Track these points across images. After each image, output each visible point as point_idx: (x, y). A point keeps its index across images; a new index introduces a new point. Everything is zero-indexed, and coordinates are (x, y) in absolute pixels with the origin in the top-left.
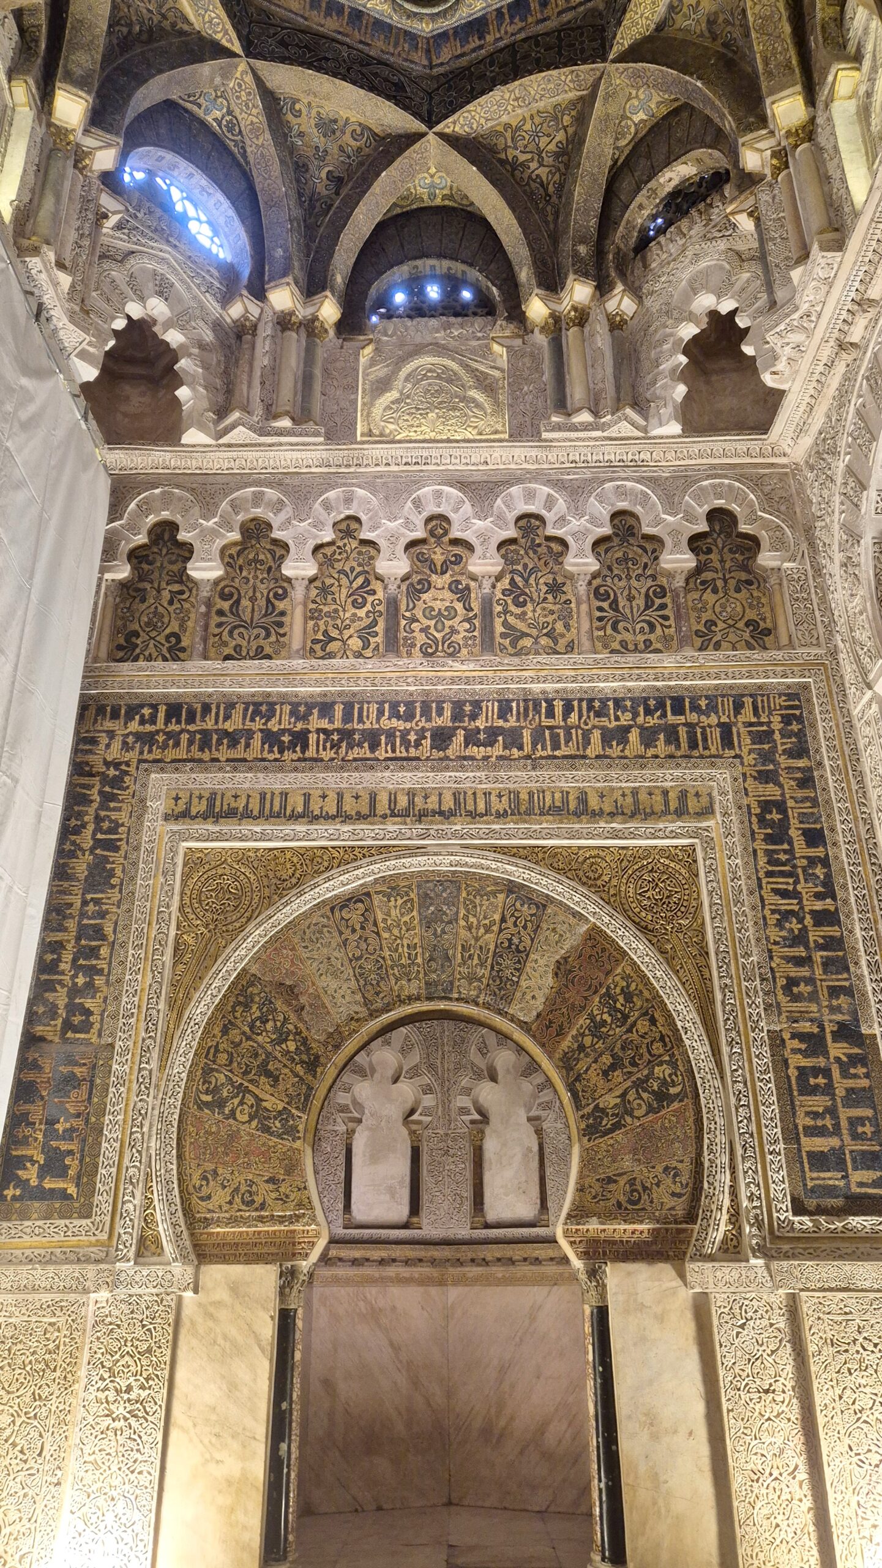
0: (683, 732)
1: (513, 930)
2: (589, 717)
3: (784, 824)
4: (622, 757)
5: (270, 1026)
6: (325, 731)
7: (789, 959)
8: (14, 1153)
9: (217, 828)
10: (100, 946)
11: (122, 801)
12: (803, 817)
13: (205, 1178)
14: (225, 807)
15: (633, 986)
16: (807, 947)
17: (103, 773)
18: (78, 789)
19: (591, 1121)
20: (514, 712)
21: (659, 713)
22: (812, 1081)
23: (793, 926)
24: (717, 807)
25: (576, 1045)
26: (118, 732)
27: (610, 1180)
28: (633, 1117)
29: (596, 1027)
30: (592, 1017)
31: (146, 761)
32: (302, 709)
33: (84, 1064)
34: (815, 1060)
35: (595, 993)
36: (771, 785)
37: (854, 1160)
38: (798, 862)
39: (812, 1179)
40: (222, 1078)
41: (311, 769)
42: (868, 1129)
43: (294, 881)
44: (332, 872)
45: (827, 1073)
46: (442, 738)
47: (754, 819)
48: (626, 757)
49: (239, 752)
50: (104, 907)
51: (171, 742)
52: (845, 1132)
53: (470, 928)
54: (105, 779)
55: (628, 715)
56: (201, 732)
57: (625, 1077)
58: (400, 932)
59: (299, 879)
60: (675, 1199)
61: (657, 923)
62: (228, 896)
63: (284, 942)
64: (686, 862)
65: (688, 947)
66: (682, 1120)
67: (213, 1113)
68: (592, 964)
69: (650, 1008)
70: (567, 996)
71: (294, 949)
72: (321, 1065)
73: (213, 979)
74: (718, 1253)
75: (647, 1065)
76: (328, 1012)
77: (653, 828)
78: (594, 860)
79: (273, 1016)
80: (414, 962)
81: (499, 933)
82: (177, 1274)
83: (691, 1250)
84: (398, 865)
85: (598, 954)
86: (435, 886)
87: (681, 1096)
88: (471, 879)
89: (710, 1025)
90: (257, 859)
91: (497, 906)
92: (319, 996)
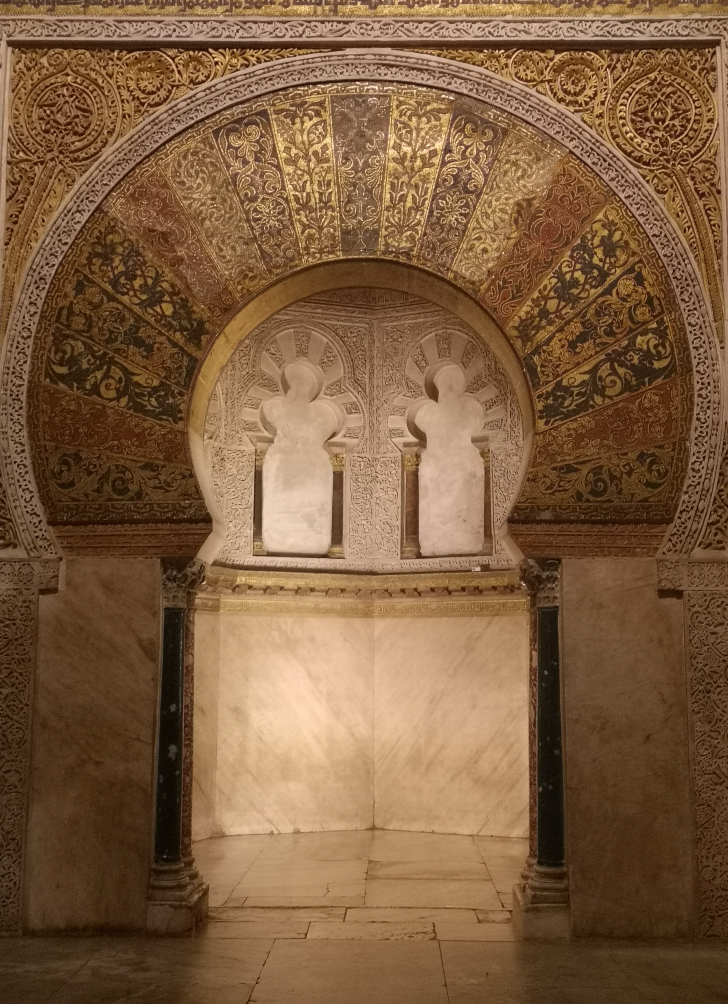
1: (460, 164)
5: (137, 283)
9: (54, 18)
13: (65, 462)
15: (617, 236)
19: (550, 401)
25: (537, 310)
27: (570, 469)
28: (604, 396)
29: (564, 290)
30: (560, 276)
35: (567, 243)
40: (80, 347)
43: (163, 93)
44: (215, 81)
53: (402, 160)
57: (598, 349)
58: (308, 165)
59: (170, 92)
60: (650, 489)
61: (656, 152)
62: (75, 112)
63: (152, 175)
64: (702, 69)
65: (695, 184)
66: (666, 399)
67: (71, 388)
68: (564, 207)
69: (637, 263)
70: (528, 249)
71: (165, 186)
72: (207, 332)
73: (60, 220)
74: (696, 549)
75: (628, 334)
76: (214, 267)
77: (660, 21)
78: (575, 67)
79: (143, 272)
80: (326, 205)
81: (442, 167)
82: (37, 567)
83: (665, 546)
84: (306, 72)
85: (573, 194)
86: (357, 102)
87: (668, 371)
88: (406, 93)
89: (713, 284)
90: (111, 63)
91: (440, 131)
92: (202, 247)
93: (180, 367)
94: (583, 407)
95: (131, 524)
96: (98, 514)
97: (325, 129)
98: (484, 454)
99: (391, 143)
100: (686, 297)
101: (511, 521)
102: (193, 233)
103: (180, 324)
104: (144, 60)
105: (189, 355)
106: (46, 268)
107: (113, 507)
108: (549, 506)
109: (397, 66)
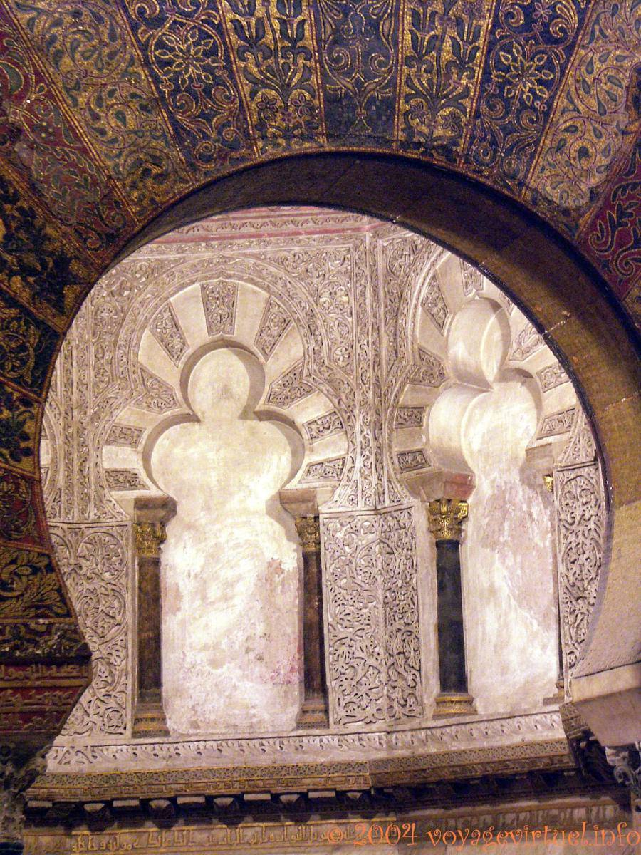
72: (76, 280)
76: (84, 151)
80: (294, 45)
92: (57, 108)
93: (23, 348)
98: (305, 528)
102: (40, 78)
103: (20, 260)
105: (38, 324)
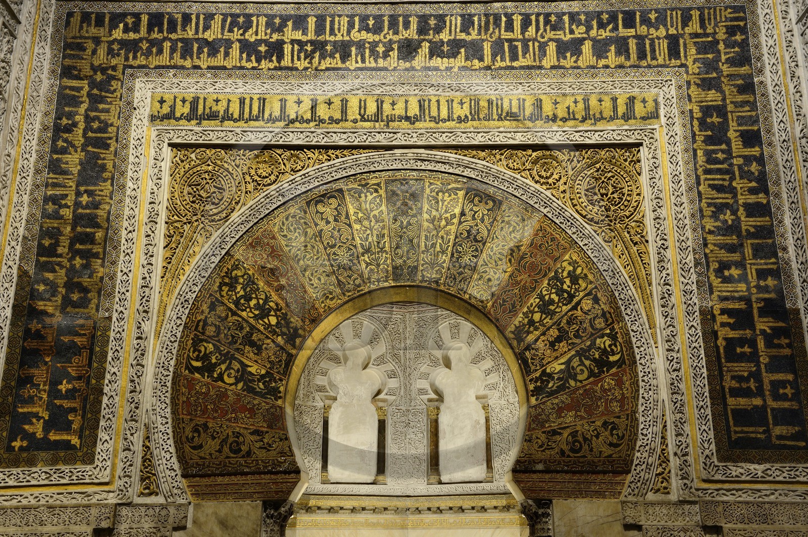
0: (632, 44)
1: (471, 223)
2: (545, 30)
3: (723, 127)
4: (574, 68)
5: (253, 303)
6: (299, 42)
7: (721, 246)
8: (20, 410)
9: (200, 129)
10: (95, 233)
11: (111, 103)
12: (741, 121)
13: (197, 431)
14: (208, 111)
15: (579, 271)
16: (739, 235)
17: (91, 76)
18: (68, 91)
19: (539, 384)
20: (476, 26)
21: (611, 26)
22: (739, 350)
23: (727, 217)
24: (662, 112)
25: (526, 320)
26: (103, 39)
27: (555, 433)
28: (576, 380)
29: (545, 307)
30: (541, 297)
31: (131, 67)
32: (277, 21)
33: (85, 335)
34: (741, 332)
35: (545, 275)
36: (713, 91)
37: (774, 417)
38: (735, 161)
39: (736, 432)
40: (210, 347)
41: (286, 77)
42: (789, 391)
43: (273, 178)
44: (308, 170)
45: (753, 343)
46: (408, 49)
47: (696, 123)
48: (578, 68)
49: (219, 60)
50: (97, 198)
51: (154, 50)
52: (767, 393)
53: (432, 221)
54: (93, 84)
55: (583, 29)
56: (182, 40)
57: (570, 347)
58: (370, 224)
59: (277, 177)
60: (612, 448)
61: (602, 215)
62: (213, 190)
63: (265, 231)
64: (631, 161)
65: (630, 236)
66: (620, 383)
67: (203, 376)
68: (542, 251)
69: (593, 289)
70: (519, 279)
71: (274, 238)
72: (300, 336)
73: (201, 261)
74: (649, 493)
75: (590, 337)
76: (305, 292)
77: (601, 131)
78: (546, 161)
79: (256, 295)
80: (382, 250)
81: (459, 225)
82: (172, 510)
83: (626, 491)
84: (368, 164)
85: (548, 243)
86: (402, 184)
87: (620, 363)
88: (434, 178)
89: (647, 303)
90: (238, 158)
91: (458, 202)
92: (297, 278)
93: (280, 361)
94: (561, 388)
95: (242, 475)
96: (218, 469)
97: (381, 201)
98: (485, 407)
99: (425, 210)
100: (628, 311)
101: (514, 471)
102: (292, 269)
103: (281, 330)
104: (261, 156)
105: (287, 352)
106: (190, 293)
107: (230, 463)
108: (541, 460)
109: (428, 161)
